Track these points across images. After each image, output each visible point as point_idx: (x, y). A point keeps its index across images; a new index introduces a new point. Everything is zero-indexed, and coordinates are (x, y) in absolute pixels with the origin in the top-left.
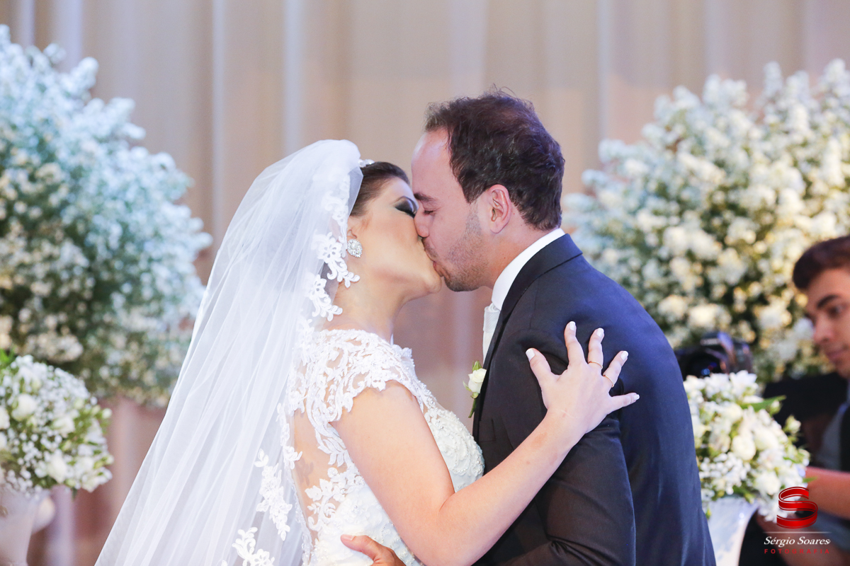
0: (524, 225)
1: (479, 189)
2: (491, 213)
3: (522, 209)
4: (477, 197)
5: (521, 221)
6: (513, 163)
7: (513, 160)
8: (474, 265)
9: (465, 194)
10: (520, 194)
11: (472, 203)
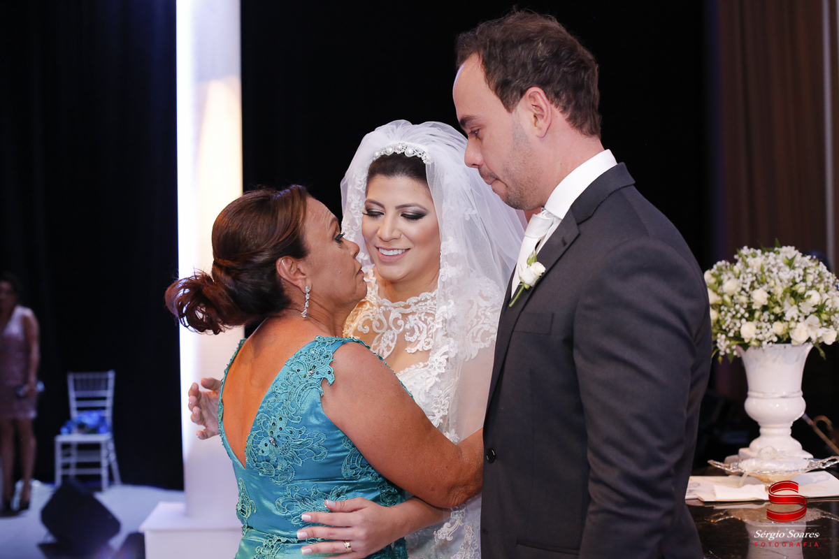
0: (570, 129)
1: (516, 96)
2: (533, 119)
3: (564, 110)
4: (516, 106)
5: (567, 125)
6: (544, 64)
7: (543, 62)
8: (530, 176)
9: (504, 104)
10: (557, 95)
11: (513, 113)
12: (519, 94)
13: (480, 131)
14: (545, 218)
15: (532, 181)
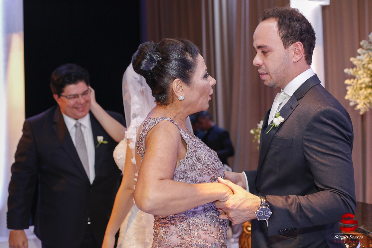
4: (289, 47)
11: (287, 49)
12: (291, 43)
13: (268, 53)
14: (283, 95)
15: (284, 78)
